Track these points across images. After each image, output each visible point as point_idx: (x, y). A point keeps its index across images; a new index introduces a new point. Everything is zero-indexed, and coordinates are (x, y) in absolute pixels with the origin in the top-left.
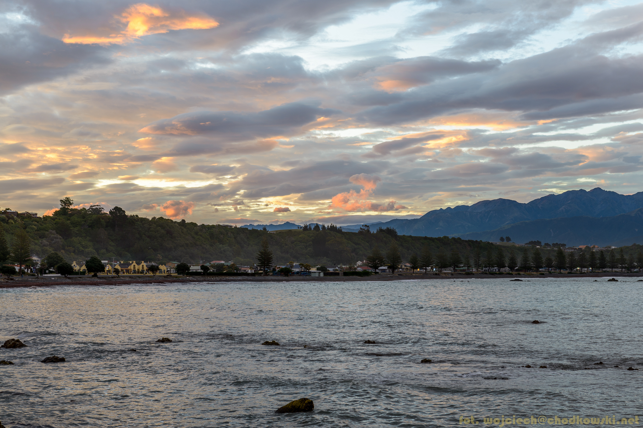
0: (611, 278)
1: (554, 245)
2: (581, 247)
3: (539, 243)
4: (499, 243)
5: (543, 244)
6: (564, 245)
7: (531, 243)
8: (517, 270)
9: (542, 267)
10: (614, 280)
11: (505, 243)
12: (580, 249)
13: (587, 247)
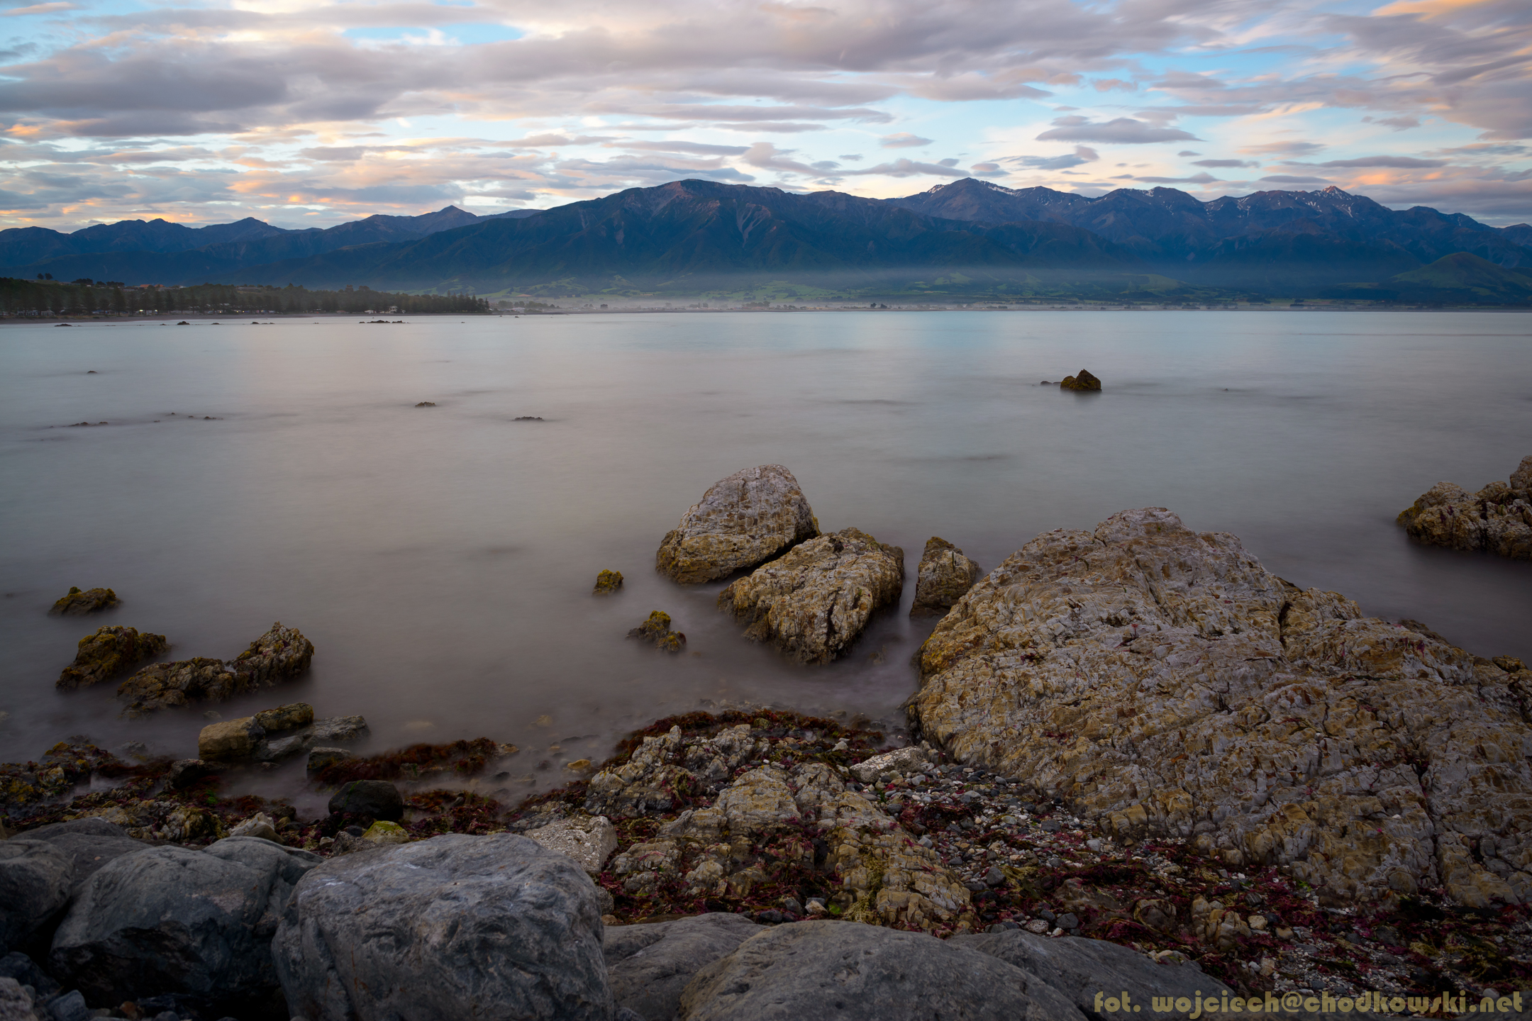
0: (181, 321)
1: (110, 284)
2: (142, 286)
3: (90, 281)
4: (36, 281)
5: (95, 282)
6: (122, 284)
7: (79, 281)
8: (63, 314)
9: (95, 310)
10: (184, 323)
11: (45, 281)
12: (142, 289)
13: (151, 287)
